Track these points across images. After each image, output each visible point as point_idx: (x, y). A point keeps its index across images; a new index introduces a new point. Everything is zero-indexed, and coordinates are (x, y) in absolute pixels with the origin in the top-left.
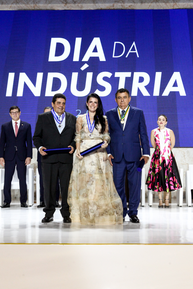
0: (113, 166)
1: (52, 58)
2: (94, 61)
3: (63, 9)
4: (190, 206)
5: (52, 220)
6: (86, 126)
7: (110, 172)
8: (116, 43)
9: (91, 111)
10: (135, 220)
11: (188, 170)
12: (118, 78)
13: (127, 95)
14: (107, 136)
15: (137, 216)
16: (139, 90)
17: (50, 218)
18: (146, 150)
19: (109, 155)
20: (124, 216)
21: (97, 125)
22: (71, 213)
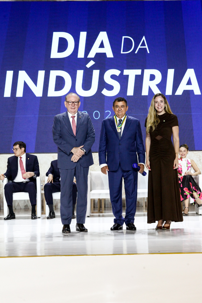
1: (55, 54)
2: (100, 57)
8: (124, 38)
12: (128, 76)
16: (150, 89)
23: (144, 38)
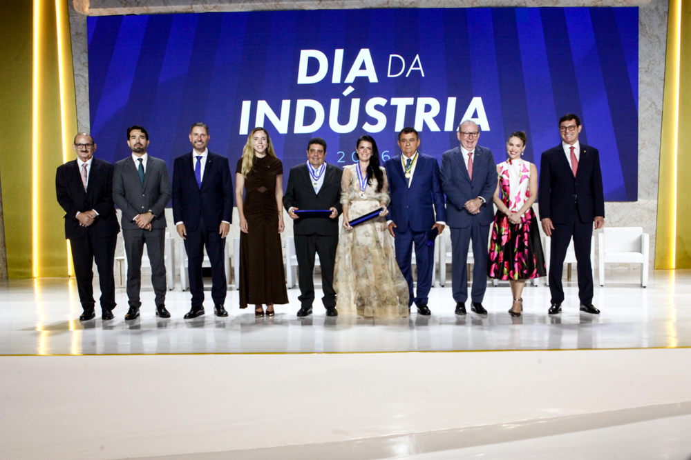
0: (395, 238)
1: (303, 78)
2: (361, 82)
3: (317, 9)
5: (311, 312)
6: (356, 182)
7: (391, 247)
8: (392, 57)
9: (363, 161)
10: (424, 311)
12: (396, 107)
13: (415, 137)
14: (385, 196)
15: (428, 305)
16: (424, 123)
17: (308, 310)
18: (441, 215)
19: (390, 222)
20: (410, 305)
21: (371, 180)
22: (337, 303)
23: (417, 57)
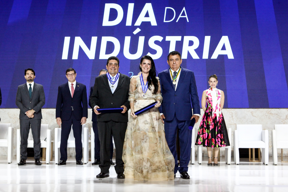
4: (238, 164)
6: (140, 87)
7: (162, 131)
11: (236, 129)
13: (179, 58)
16: (189, 53)
18: (197, 109)
19: (161, 114)
22: (125, 170)
